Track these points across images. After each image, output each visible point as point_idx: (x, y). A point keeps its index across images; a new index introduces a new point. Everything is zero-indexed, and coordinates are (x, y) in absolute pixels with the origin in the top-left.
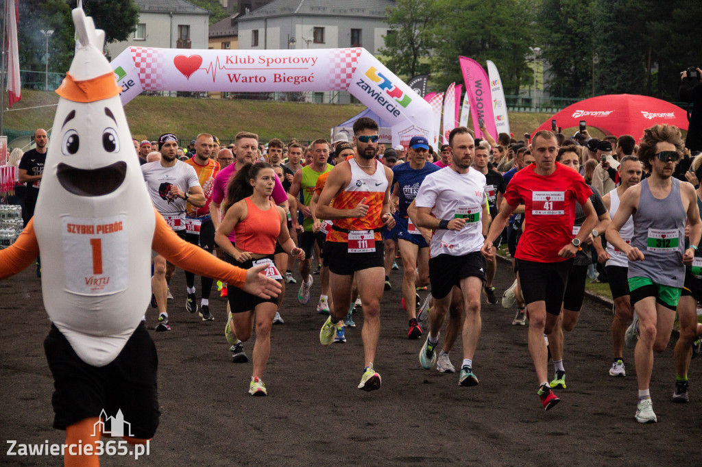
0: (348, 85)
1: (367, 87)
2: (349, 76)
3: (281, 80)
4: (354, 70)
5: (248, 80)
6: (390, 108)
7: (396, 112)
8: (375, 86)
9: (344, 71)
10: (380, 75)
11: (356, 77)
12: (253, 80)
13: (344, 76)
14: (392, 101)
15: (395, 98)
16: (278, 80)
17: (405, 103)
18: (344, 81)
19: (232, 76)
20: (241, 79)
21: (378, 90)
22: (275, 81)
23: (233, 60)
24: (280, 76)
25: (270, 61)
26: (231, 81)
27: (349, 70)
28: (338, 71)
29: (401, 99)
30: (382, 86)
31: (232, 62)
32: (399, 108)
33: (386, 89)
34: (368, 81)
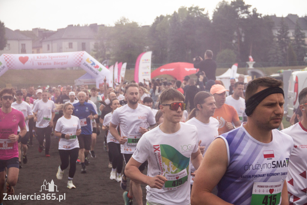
0: (80, 65)
1: (87, 65)
2: (80, 61)
3: (56, 64)
4: (82, 59)
5: (45, 64)
6: (95, 72)
7: (97, 74)
8: (89, 65)
9: (78, 60)
10: (91, 61)
11: (83, 62)
12: (47, 64)
13: (78, 61)
14: (96, 69)
15: (97, 69)
16: (55, 64)
17: (100, 70)
18: (78, 63)
19: (39, 63)
20: (42, 64)
21: (90, 66)
22: (54, 64)
23: (40, 57)
24: (56, 62)
25: (52, 57)
26: (39, 65)
27: (80, 59)
28: (76, 60)
29: (99, 69)
30: (92, 65)
31: (39, 58)
32: (98, 72)
33: (93, 65)
34: (87, 63)
